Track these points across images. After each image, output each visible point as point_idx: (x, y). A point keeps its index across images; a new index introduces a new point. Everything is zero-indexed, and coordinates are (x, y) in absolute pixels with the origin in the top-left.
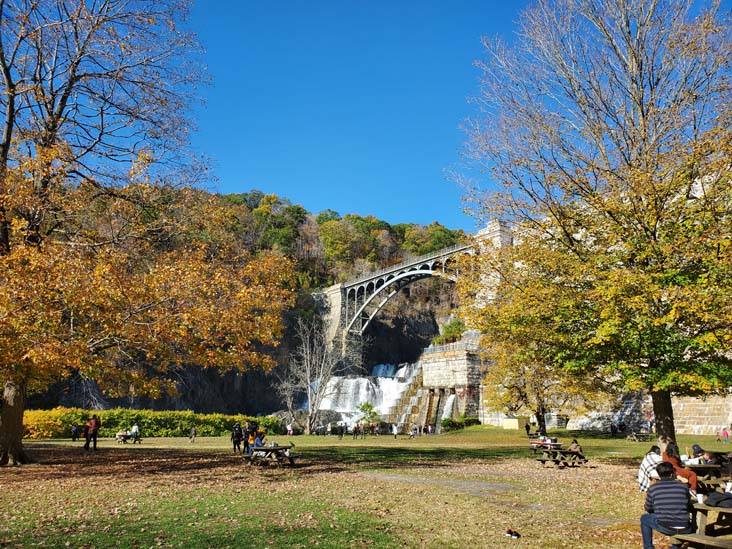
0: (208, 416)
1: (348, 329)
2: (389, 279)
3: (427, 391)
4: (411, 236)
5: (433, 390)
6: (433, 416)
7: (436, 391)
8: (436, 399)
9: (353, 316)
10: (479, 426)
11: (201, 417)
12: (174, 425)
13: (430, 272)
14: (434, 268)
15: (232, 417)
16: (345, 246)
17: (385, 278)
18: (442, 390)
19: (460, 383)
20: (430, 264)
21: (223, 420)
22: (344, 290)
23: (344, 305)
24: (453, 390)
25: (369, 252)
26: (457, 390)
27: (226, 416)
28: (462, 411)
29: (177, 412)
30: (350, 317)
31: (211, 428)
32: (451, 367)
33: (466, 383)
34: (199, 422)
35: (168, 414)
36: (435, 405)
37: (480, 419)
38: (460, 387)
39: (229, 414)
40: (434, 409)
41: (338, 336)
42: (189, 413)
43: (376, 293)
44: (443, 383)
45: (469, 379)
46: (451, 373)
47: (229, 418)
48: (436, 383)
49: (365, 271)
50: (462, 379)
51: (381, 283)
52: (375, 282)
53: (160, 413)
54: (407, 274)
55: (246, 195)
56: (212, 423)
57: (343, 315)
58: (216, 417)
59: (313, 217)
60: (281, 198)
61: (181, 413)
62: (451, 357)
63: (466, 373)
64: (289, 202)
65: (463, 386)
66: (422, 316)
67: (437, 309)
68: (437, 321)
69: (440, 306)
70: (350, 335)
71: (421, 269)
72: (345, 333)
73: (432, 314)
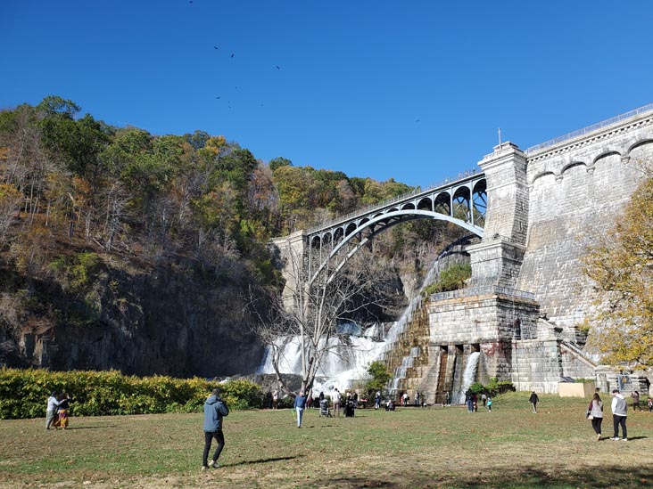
0: (146, 379)
1: (310, 282)
2: (361, 224)
3: (437, 348)
4: (371, 188)
5: (445, 348)
6: (447, 380)
7: (451, 348)
8: (450, 358)
9: (317, 268)
10: (513, 393)
11: (134, 381)
12: (85, 394)
13: (416, 211)
14: (420, 207)
15: (183, 381)
16: (303, 194)
17: (357, 222)
18: (460, 347)
19: (486, 336)
20: (415, 203)
21: (168, 385)
22: (306, 238)
23: (306, 255)
24: (477, 347)
25: (330, 200)
26: (482, 346)
27: (175, 380)
28: (493, 373)
29: (92, 374)
31: (149, 400)
32: (472, 317)
33: (496, 336)
34: (129, 390)
35: (75, 376)
36: (449, 366)
37: (515, 384)
38: (487, 342)
39: (180, 377)
40: (449, 371)
41: (300, 289)
42: (113, 375)
43: (346, 239)
44: (460, 338)
45: (500, 331)
46: (473, 324)
47: (178, 383)
48: (450, 338)
49: (327, 220)
50: (489, 332)
51: (352, 227)
52: (345, 227)
53: (60, 374)
54: (385, 215)
55: (190, 136)
56: (150, 392)
58: (158, 381)
59: (264, 163)
60: (228, 140)
61: (98, 375)
62: (473, 303)
63: (496, 323)
64: (237, 146)
65: (493, 341)
66: (387, 273)
67: (403, 265)
68: (402, 278)
69: (405, 262)
70: (312, 290)
71: (403, 209)
72: (307, 287)
73: (397, 270)
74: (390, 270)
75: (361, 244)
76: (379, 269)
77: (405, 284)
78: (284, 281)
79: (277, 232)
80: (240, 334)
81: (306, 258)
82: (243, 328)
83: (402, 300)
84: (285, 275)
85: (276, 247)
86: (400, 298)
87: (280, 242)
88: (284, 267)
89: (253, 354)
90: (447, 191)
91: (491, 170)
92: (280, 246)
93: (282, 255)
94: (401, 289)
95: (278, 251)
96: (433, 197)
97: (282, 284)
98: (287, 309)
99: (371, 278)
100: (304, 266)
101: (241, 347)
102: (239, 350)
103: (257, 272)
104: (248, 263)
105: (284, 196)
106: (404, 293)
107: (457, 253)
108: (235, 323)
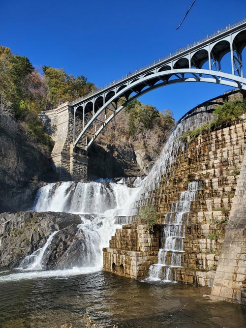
1: (75, 143)
2: (119, 90)
14: (177, 66)
20: (171, 64)
22: (71, 108)
23: (71, 122)
30: (77, 133)
41: (66, 149)
52: (104, 96)
67: (136, 144)
68: (136, 152)
69: (137, 142)
70: (77, 149)
71: (160, 71)
72: (72, 147)
73: (133, 147)
74: (129, 146)
75: (117, 111)
76: (122, 144)
77: (138, 156)
78: (54, 143)
79: (50, 107)
80: (14, 179)
81: (70, 125)
82: (16, 174)
83: (136, 166)
84: (54, 138)
85: (47, 117)
86: (135, 164)
87: (50, 114)
88: (54, 132)
89: (26, 197)
90: (205, 48)
92: (49, 117)
93: (52, 123)
94: (135, 160)
95: (49, 120)
96: (189, 57)
97: (51, 145)
98: (56, 164)
99: (117, 150)
100: (69, 131)
101: (14, 190)
102: (13, 193)
103: (31, 133)
104: (23, 124)
105: (53, 88)
106: (137, 162)
107: (201, 112)
108: (9, 169)
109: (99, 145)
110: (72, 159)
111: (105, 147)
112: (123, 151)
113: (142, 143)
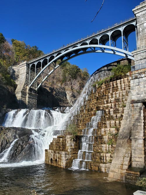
1: (30, 86)
9: (33, 79)
13: (88, 46)
14: (91, 43)
17: (55, 55)
20: (88, 42)
22: (28, 65)
23: (27, 73)
30: (31, 80)
41: (24, 89)
43: (49, 64)
51: (52, 57)
52: (48, 58)
57: (27, 78)
66: (61, 89)
67: (66, 87)
68: (66, 92)
69: (67, 86)
70: (31, 90)
72: (28, 88)
73: (64, 89)
75: (56, 68)
76: (58, 87)
77: (67, 94)
78: (17, 85)
79: (15, 64)
81: (27, 75)
83: (66, 101)
84: (17, 83)
85: (13, 70)
86: (65, 100)
87: (15, 68)
88: (17, 79)
90: (107, 34)
91: (141, 13)
92: (15, 70)
93: (16, 74)
94: (66, 97)
95: (14, 72)
96: (98, 38)
97: (15, 86)
98: (18, 98)
99: (55, 91)
103: (3, 79)
105: (17, 52)
106: (67, 98)
109: (44, 87)
110: (27, 95)
111: (48, 89)
112: (59, 91)
113: (70, 87)
